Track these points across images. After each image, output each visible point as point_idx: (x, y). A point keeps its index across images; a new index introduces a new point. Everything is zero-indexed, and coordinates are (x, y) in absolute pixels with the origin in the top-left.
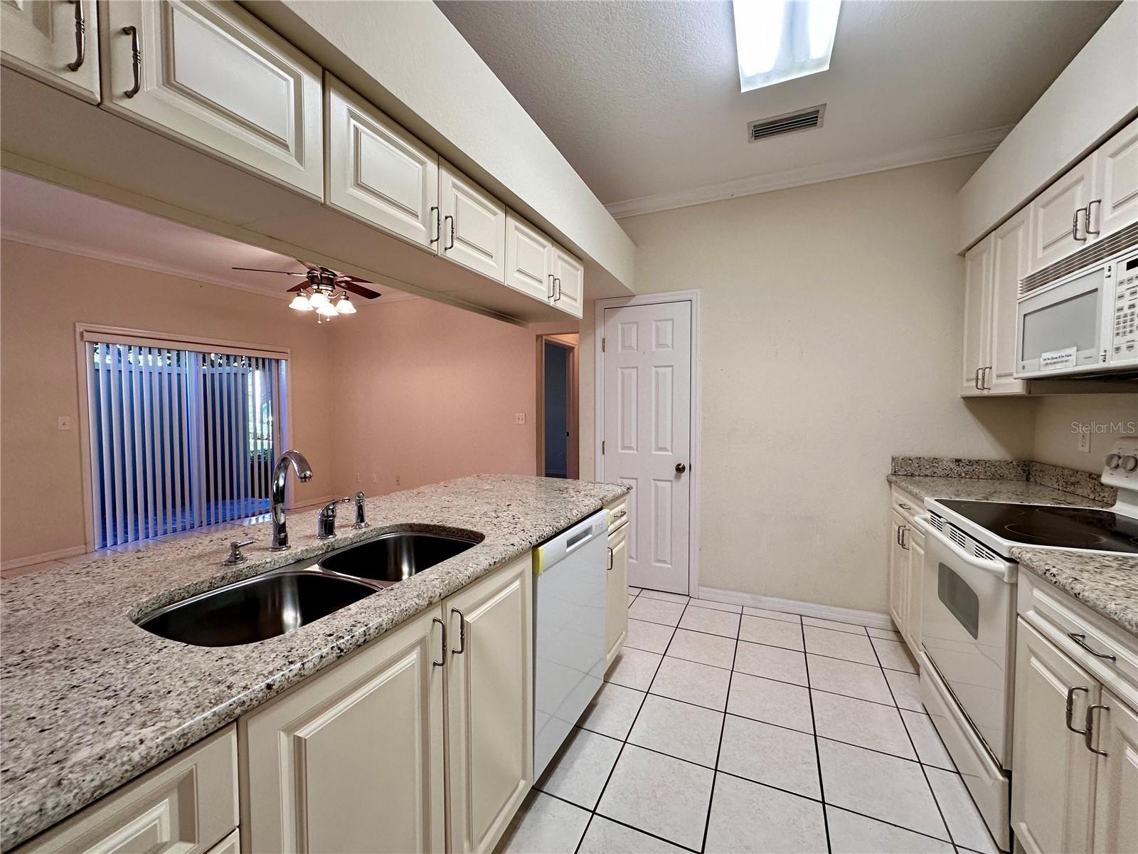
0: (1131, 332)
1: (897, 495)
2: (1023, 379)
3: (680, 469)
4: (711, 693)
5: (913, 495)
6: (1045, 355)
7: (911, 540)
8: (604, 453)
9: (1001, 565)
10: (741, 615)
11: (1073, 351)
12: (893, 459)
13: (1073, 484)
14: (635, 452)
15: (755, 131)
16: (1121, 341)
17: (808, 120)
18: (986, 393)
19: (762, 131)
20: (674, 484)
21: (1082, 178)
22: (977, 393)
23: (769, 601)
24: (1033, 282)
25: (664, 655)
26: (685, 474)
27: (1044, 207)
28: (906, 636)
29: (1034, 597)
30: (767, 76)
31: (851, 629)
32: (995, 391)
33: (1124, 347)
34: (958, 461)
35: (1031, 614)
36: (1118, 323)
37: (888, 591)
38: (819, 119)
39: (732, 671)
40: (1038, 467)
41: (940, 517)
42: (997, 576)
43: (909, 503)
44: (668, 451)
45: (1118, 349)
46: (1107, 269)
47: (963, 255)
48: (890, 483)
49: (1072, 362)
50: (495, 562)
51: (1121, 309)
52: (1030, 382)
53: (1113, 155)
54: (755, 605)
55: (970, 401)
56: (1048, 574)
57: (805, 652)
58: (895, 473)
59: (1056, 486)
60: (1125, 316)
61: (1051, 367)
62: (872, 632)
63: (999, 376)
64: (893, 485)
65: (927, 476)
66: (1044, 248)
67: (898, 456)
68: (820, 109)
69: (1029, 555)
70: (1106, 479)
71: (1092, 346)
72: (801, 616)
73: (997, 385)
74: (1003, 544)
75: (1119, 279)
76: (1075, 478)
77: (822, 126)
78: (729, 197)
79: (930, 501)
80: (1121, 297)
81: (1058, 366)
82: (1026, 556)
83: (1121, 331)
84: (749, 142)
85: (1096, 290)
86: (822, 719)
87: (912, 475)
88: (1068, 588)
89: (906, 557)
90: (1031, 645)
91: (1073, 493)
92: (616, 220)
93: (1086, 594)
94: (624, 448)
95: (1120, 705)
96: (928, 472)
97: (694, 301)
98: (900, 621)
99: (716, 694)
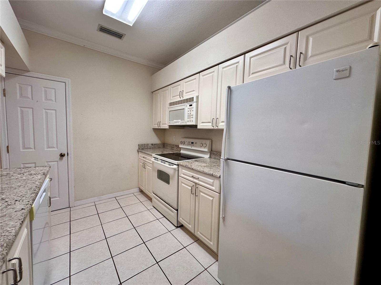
0: (190, 118)
1: (141, 155)
2: (169, 125)
3: (62, 155)
4: (98, 236)
5: (148, 154)
6: (174, 121)
7: (147, 166)
8: (8, 152)
9: (175, 167)
10: (95, 205)
11: (180, 120)
12: (139, 145)
13: (173, 148)
14: (34, 150)
15: (100, 28)
16: (189, 120)
17: (119, 36)
18: (159, 128)
19: (103, 30)
20: (59, 162)
21: (180, 85)
22: (157, 127)
23: (104, 197)
24: (171, 104)
25: (70, 234)
26: (65, 158)
27: (172, 88)
28: (146, 191)
29: (182, 171)
30: (112, 14)
31: (130, 195)
32: (161, 128)
33: (189, 121)
34: (152, 144)
35: (182, 175)
36: (188, 116)
37: (138, 181)
38: (122, 37)
39: (101, 224)
40: (166, 144)
41: (158, 159)
42: (175, 169)
43: (145, 156)
44: (55, 148)
45: (188, 121)
46: (186, 105)
47: (152, 92)
48: (138, 151)
49: (180, 123)
50: (22, 222)
51: (188, 114)
52: (170, 126)
53: (186, 83)
54: (99, 200)
55: (155, 129)
56: (186, 166)
57: (121, 207)
58: (139, 149)
59: (170, 148)
60: (189, 115)
61: (176, 123)
62: (135, 194)
63: (162, 124)
64: (139, 152)
65: (146, 149)
66: (172, 97)
67: (140, 144)
68: (124, 35)
69: (182, 163)
70: (180, 146)
71: (184, 120)
72: (115, 197)
73: (162, 126)
74: (176, 162)
75: (188, 108)
76: (173, 146)
77: (122, 40)
78: (83, 46)
79: (154, 155)
80: (189, 111)
81: (177, 123)
82: (181, 163)
83: (189, 118)
84: (97, 30)
85: (184, 109)
86: (134, 223)
87: (143, 149)
88: (191, 168)
89: (145, 171)
90: (182, 181)
91: (173, 150)
92: (21, 28)
93: (194, 168)
94: (24, 148)
95: (199, 186)
96: (146, 148)
97: (67, 83)
98: (143, 188)
99: (100, 235)
